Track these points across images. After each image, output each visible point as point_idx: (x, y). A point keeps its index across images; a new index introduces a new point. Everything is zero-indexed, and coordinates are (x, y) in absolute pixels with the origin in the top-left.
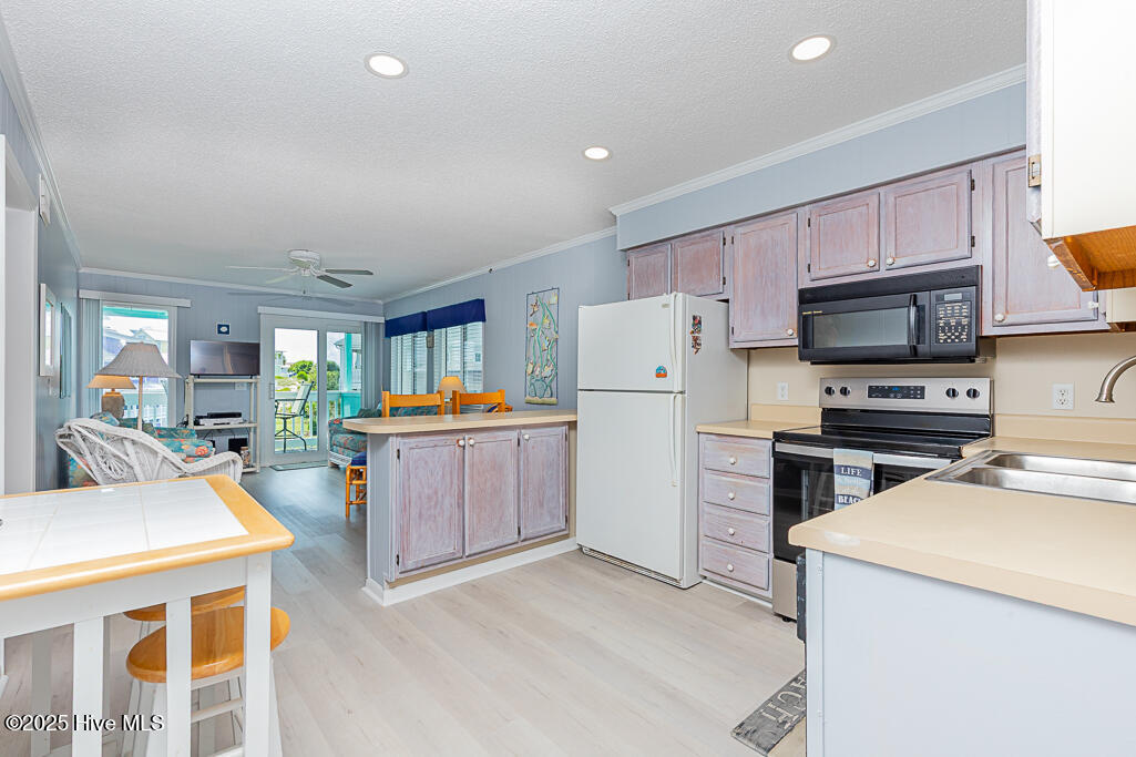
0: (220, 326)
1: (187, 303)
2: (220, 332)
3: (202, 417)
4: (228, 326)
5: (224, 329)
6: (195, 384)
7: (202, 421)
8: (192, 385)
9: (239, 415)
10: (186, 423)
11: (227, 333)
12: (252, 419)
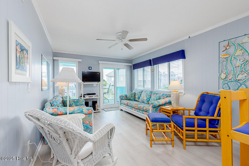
0: (89, 67)
1: (80, 60)
2: (89, 69)
3: (85, 95)
4: (91, 67)
5: (90, 68)
6: (84, 85)
7: (85, 96)
8: (83, 85)
9: (95, 94)
10: (81, 96)
11: (91, 69)
12: (98, 96)
